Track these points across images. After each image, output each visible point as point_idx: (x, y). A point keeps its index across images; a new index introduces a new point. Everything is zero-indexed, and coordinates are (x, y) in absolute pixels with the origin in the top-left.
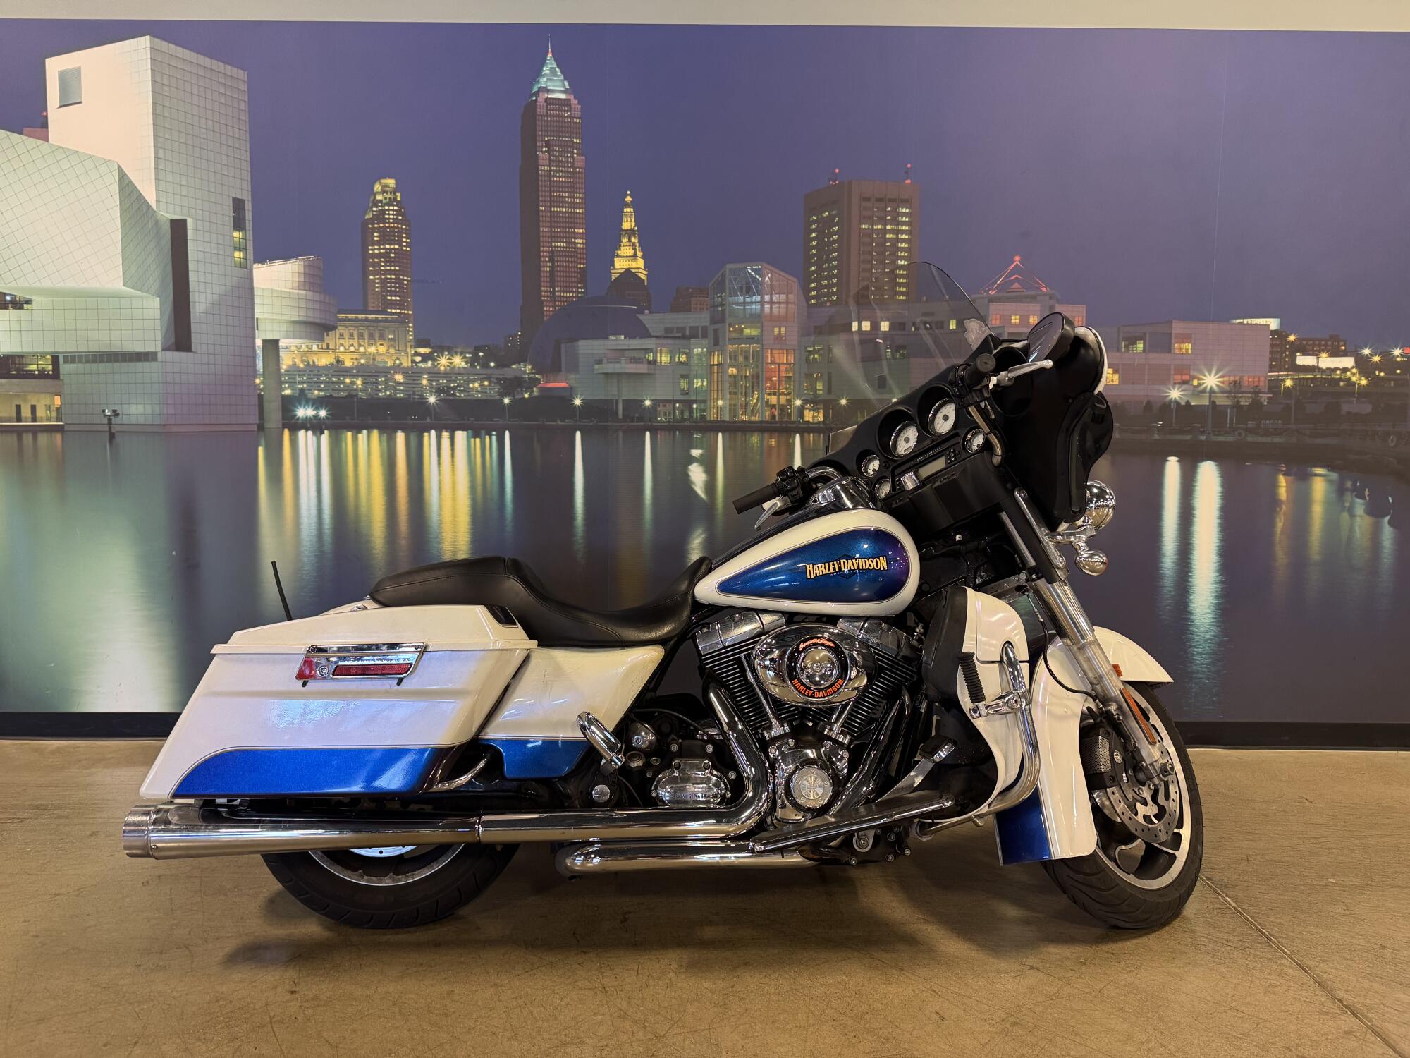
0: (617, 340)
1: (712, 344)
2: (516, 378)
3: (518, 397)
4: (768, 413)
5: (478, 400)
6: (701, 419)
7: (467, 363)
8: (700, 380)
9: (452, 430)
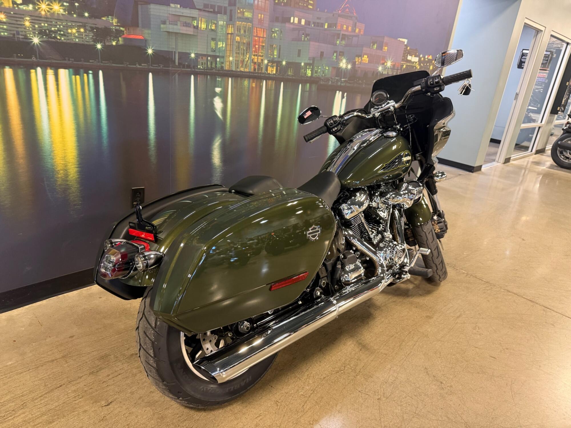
0: (175, 8)
1: (229, 20)
2: (106, 28)
3: (107, 44)
4: (253, 67)
5: (76, 44)
6: (221, 68)
7: (65, 10)
8: (221, 43)
9: (56, 68)
